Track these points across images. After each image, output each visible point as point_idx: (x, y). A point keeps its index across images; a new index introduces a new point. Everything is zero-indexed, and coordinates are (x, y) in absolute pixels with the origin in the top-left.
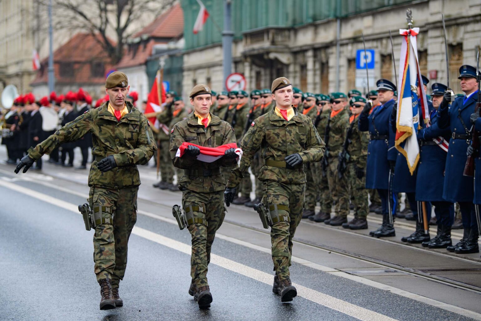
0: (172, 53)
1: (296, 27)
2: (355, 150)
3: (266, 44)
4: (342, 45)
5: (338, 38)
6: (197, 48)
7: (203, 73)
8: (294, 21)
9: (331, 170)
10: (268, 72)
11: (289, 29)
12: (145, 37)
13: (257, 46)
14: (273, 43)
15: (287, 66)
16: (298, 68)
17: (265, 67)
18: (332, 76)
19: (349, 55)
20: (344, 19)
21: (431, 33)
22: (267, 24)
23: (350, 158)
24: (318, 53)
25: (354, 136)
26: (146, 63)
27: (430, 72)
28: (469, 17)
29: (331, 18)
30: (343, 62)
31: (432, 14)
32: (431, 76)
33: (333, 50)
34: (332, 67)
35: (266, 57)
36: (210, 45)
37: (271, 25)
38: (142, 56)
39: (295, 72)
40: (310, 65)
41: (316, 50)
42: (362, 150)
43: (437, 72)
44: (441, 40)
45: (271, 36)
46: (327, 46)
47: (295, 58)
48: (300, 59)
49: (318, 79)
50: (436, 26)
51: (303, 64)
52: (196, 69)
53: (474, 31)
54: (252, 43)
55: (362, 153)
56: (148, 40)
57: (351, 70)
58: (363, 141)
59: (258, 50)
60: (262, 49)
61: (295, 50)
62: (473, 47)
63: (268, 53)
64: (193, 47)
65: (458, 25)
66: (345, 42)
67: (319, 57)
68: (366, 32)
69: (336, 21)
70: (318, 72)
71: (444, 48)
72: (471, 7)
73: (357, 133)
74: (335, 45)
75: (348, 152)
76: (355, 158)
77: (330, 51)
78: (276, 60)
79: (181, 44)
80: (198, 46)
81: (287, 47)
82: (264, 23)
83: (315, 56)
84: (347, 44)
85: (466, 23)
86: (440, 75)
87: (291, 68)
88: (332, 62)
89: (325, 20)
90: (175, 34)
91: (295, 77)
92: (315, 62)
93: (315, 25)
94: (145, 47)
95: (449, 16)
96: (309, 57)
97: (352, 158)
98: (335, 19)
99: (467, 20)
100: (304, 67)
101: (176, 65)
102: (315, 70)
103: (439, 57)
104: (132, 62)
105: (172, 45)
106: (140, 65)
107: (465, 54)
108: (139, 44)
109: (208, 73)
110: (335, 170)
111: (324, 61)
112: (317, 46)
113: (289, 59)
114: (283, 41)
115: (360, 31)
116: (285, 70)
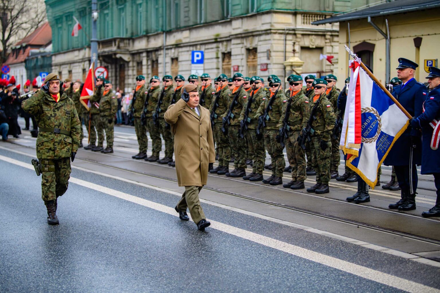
0: (43, 55)
1: (134, 37)
2: (319, 126)
3: (114, 48)
4: (167, 49)
5: (165, 45)
6: (62, 52)
7: (66, 67)
8: (132, 33)
9: (290, 142)
10: (113, 66)
11: (129, 39)
12: (24, 45)
13: (107, 50)
14: (119, 47)
15: (128, 62)
16: (135, 64)
17: (111, 64)
18: (160, 69)
19: (172, 56)
20: (169, 32)
21: (233, 41)
22: (112, 36)
23: (315, 132)
24: (150, 54)
25: (318, 113)
26: (25, 61)
27: (233, 67)
28: (262, 31)
29: (159, 32)
30: (168, 60)
31: (234, 29)
32: (234, 69)
33: (162, 52)
34: (161, 63)
35: (113, 57)
36: (71, 50)
37: (115, 36)
38: (22, 57)
39: (133, 67)
40: (144, 62)
41: (149, 52)
42: (326, 126)
43: (238, 67)
44: (241, 46)
45: (117, 43)
46: (157, 50)
47: (133, 58)
48: (137, 58)
49: (150, 71)
50: (237, 36)
51: (139, 61)
52: (61, 65)
53: (266, 40)
54: (103, 47)
55: (327, 128)
56: (26, 47)
57: (174, 65)
58: (327, 118)
59: (108, 52)
60: (111, 51)
61: (133, 52)
62: (265, 50)
63: (115, 54)
64: (58, 51)
65: (253, 36)
66: (169, 47)
67: (150, 57)
68: (184, 41)
69: (163, 33)
70: (150, 67)
71: (244, 51)
72: (263, 24)
73: (320, 110)
74: (163, 49)
75: (313, 127)
76: (319, 132)
77: (159, 53)
78: (121, 59)
79: (49, 49)
80: (62, 50)
81: (128, 50)
82: (110, 35)
83: (148, 56)
84: (171, 48)
85: (260, 35)
86: (240, 69)
87: (131, 64)
88: (160, 60)
89: (156, 33)
90: (44, 43)
91: (133, 70)
92: (147, 60)
93: (147, 36)
94: (24, 51)
95: (247, 30)
96: (144, 57)
97: (317, 133)
98: (162, 33)
99: (260, 33)
100: (140, 64)
101: (47, 62)
102: (148, 65)
103: (240, 57)
104: (15, 61)
105: (42, 50)
106: (22, 62)
107: (259, 55)
108: (20, 49)
109: (70, 67)
110: (295, 142)
111: (154, 59)
112: (149, 50)
113: (129, 58)
114: (124, 47)
115: (180, 40)
116: (126, 65)
